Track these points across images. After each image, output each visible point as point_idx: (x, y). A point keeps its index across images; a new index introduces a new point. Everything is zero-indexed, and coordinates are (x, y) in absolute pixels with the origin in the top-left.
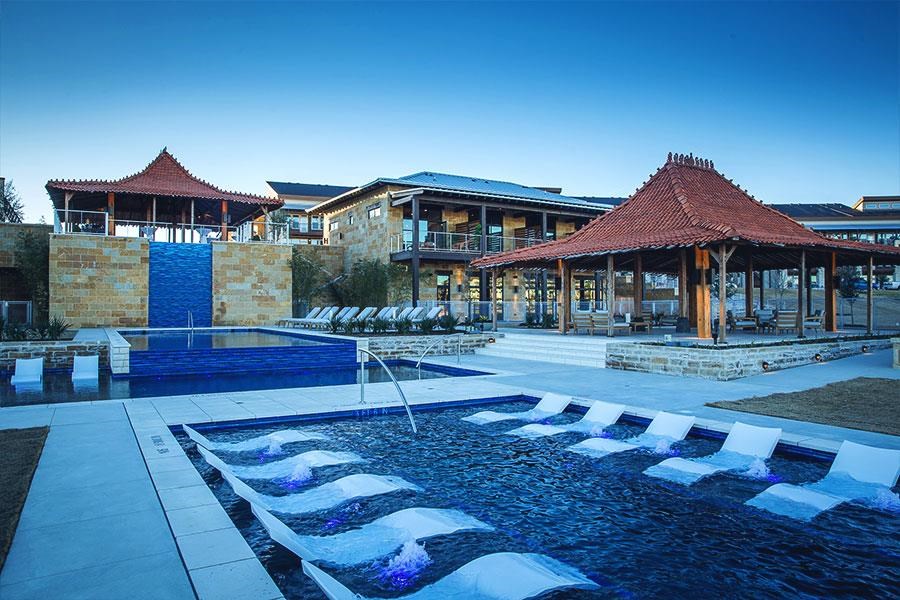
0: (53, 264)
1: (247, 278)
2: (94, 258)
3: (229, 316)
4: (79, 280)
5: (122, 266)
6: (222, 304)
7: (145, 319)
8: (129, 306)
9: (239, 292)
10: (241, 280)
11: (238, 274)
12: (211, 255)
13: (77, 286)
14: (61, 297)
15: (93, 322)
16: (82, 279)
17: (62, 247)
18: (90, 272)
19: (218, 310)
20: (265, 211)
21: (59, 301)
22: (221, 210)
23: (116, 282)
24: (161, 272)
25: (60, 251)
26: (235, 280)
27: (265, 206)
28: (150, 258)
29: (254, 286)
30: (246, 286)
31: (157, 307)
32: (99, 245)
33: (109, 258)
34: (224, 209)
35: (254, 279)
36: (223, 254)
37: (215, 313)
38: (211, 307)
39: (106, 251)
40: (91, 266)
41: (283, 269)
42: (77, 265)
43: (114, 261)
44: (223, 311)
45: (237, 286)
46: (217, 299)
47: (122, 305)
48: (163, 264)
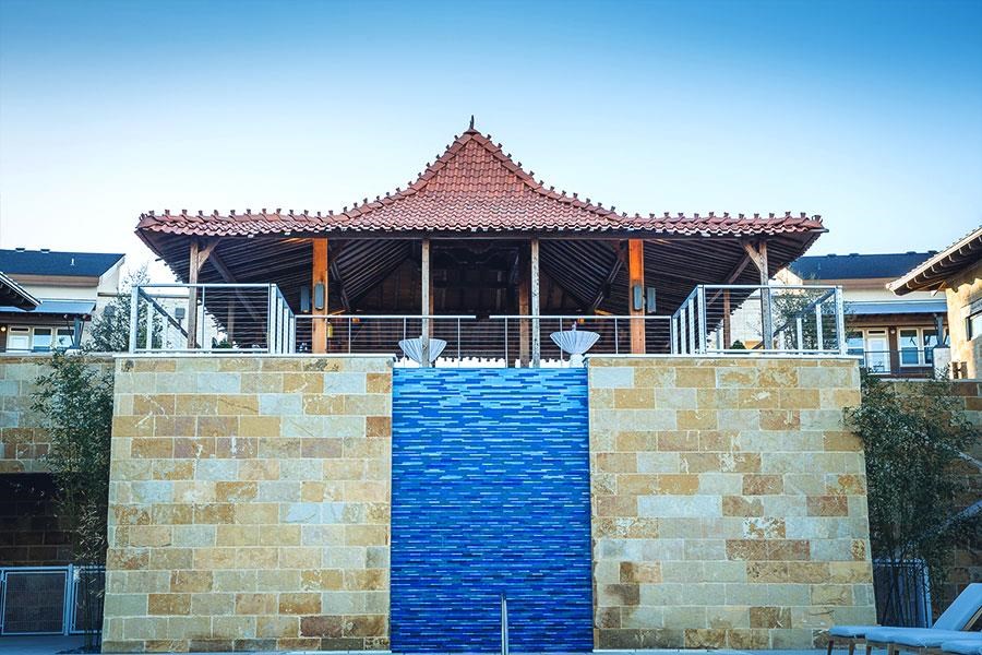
0: (121, 446)
1: (707, 479)
2: (230, 425)
3: (650, 612)
4: (189, 497)
5: (311, 448)
6: (627, 568)
7: (378, 621)
8: (332, 580)
9: (680, 526)
10: (688, 485)
11: (672, 462)
12: (585, 402)
13: (183, 515)
14: (138, 551)
15: (226, 632)
16: (198, 493)
17: (146, 395)
18: (223, 468)
19: (615, 589)
20: (760, 260)
21: (132, 565)
22: (626, 269)
23: (293, 499)
24: (429, 463)
25: (142, 406)
26: (668, 484)
27: (759, 240)
28: (396, 418)
29: (733, 506)
30: (704, 505)
31: (415, 582)
32: (249, 386)
33: (274, 423)
34: (636, 271)
35: (733, 483)
36: (624, 399)
37: (604, 602)
38: (590, 579)
39: (266, 401)
40: (224, 450)
41: (831, 441)
42: (186, 450)
43: (288, 432)
44: (630, 594)
45: (674, 506)
46: (609, 552)
47: (308, 576)
48: (437, 438)
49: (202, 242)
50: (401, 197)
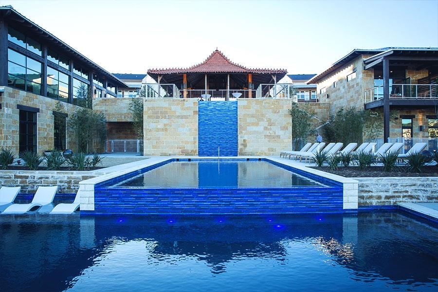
0: (145, 117)
1: (261, 123)
2: (166, 113)
3: (248, 149)
4: (159, 127)
5: (182, 117)
6: (244, 141)
7: (196, 150)
8: (187, 143)
9: (255, 132)
10: (257, 124)
11: (254, 120)
12: (237, 108)
13: (158, 130)
14: (150, 137)
15: (166, 152)
16: (160, 126)
17: (150, 107)
18: (165, 121)
19: (242, 144)
20: (275, 79)
21: (148, 139)
22: (248, 80)
23: (179, 127)
24: (206, 120)
25: (149, 109)
26: (253, 124)
27: (274, 74)
28: (199, 111)
29: (266, 128)
30: (260, 128)
31: (203, 143)
32: (169, 105)
33: (175, 112)
34: (250, 80)
35: (266, 124)
36: (245, 107)
37: (240, 147)
38: (237, 142)
39: (173, 108)
40: (165, 117)
41: (285, 116)
42: (158, 117)
43: (178, 114)
44: (245, 145)
45: (254, 128)
46: (241, 137)
47: (182, 142)
48: (207, 115)
49: (160, 75)
50: (199, 65)
